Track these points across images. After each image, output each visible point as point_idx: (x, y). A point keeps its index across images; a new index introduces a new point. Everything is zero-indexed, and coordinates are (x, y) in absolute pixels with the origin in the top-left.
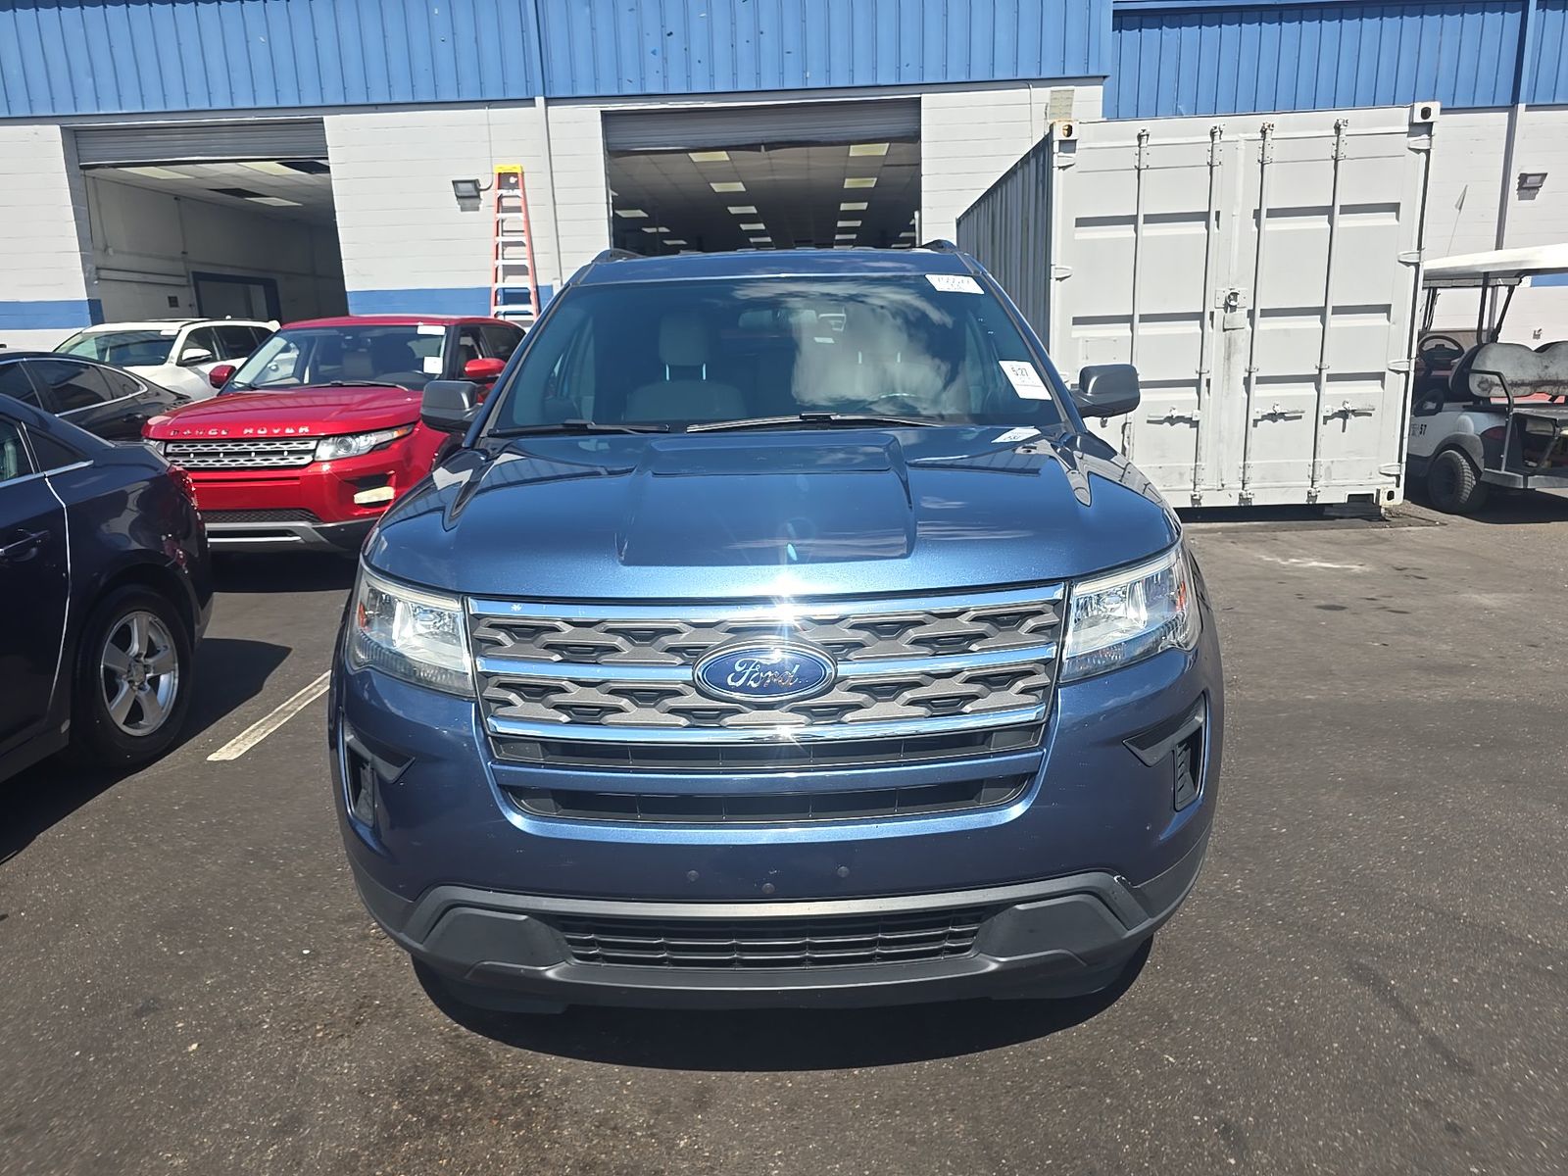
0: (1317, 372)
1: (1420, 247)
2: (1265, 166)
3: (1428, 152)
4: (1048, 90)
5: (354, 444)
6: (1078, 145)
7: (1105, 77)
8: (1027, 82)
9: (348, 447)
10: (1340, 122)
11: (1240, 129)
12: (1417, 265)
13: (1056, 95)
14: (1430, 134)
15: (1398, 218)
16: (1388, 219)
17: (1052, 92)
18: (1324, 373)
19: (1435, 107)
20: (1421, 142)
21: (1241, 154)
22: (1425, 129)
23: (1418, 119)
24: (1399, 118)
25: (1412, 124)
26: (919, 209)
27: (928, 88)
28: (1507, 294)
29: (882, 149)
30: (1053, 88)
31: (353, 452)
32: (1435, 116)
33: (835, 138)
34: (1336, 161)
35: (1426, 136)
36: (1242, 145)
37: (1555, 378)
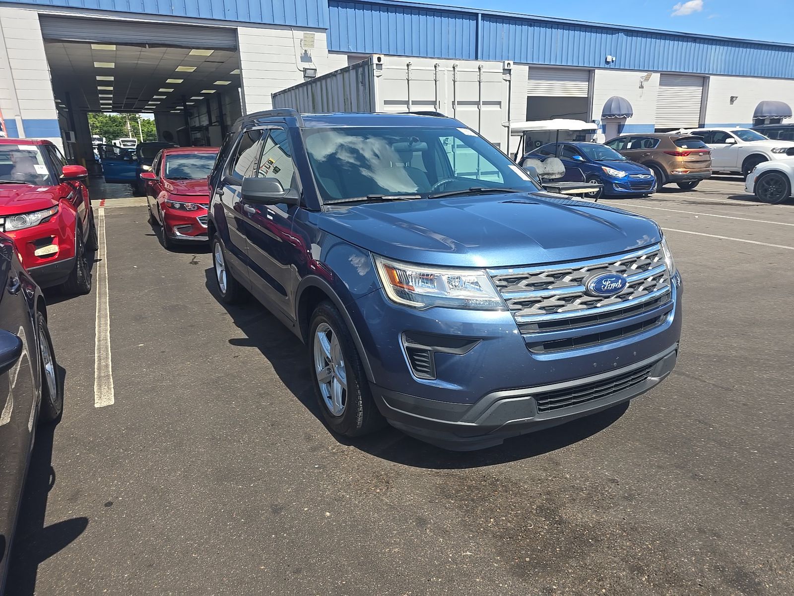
0: (477, 171)
1: (509, 120)
2: (456, 83)
3: (510, 81)
4: (302, 33)
5: (28, 219)
6: (383, 67)
7: (326, 29)
8: (290, 27)
9: (25, 222)
10: (481, 66)
11: (445, 65)
12: (508, 127)
13: (306, 35)
14: (510, 74)
15: (501, 108)
16: (497, 108)
17: (305, 34)
18: (480, 171)
19: (511, 62)
20: (507, 77)
21: (446, 76)
22: (508, 72)
23: (506, 68)
24: (498, 66)
25: (504, 69)
26: (242, 87)
27: (240, 24)
28: (520, 139)
29: (209, 53)
30: (305, 32)
31: (28, 225)
32: (512, 67)
33: (184, 44)
34: (480, 82)
35: (508, 75)
36: (446, 72)
37: (548, 172)
